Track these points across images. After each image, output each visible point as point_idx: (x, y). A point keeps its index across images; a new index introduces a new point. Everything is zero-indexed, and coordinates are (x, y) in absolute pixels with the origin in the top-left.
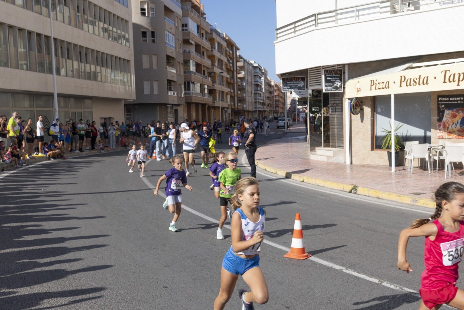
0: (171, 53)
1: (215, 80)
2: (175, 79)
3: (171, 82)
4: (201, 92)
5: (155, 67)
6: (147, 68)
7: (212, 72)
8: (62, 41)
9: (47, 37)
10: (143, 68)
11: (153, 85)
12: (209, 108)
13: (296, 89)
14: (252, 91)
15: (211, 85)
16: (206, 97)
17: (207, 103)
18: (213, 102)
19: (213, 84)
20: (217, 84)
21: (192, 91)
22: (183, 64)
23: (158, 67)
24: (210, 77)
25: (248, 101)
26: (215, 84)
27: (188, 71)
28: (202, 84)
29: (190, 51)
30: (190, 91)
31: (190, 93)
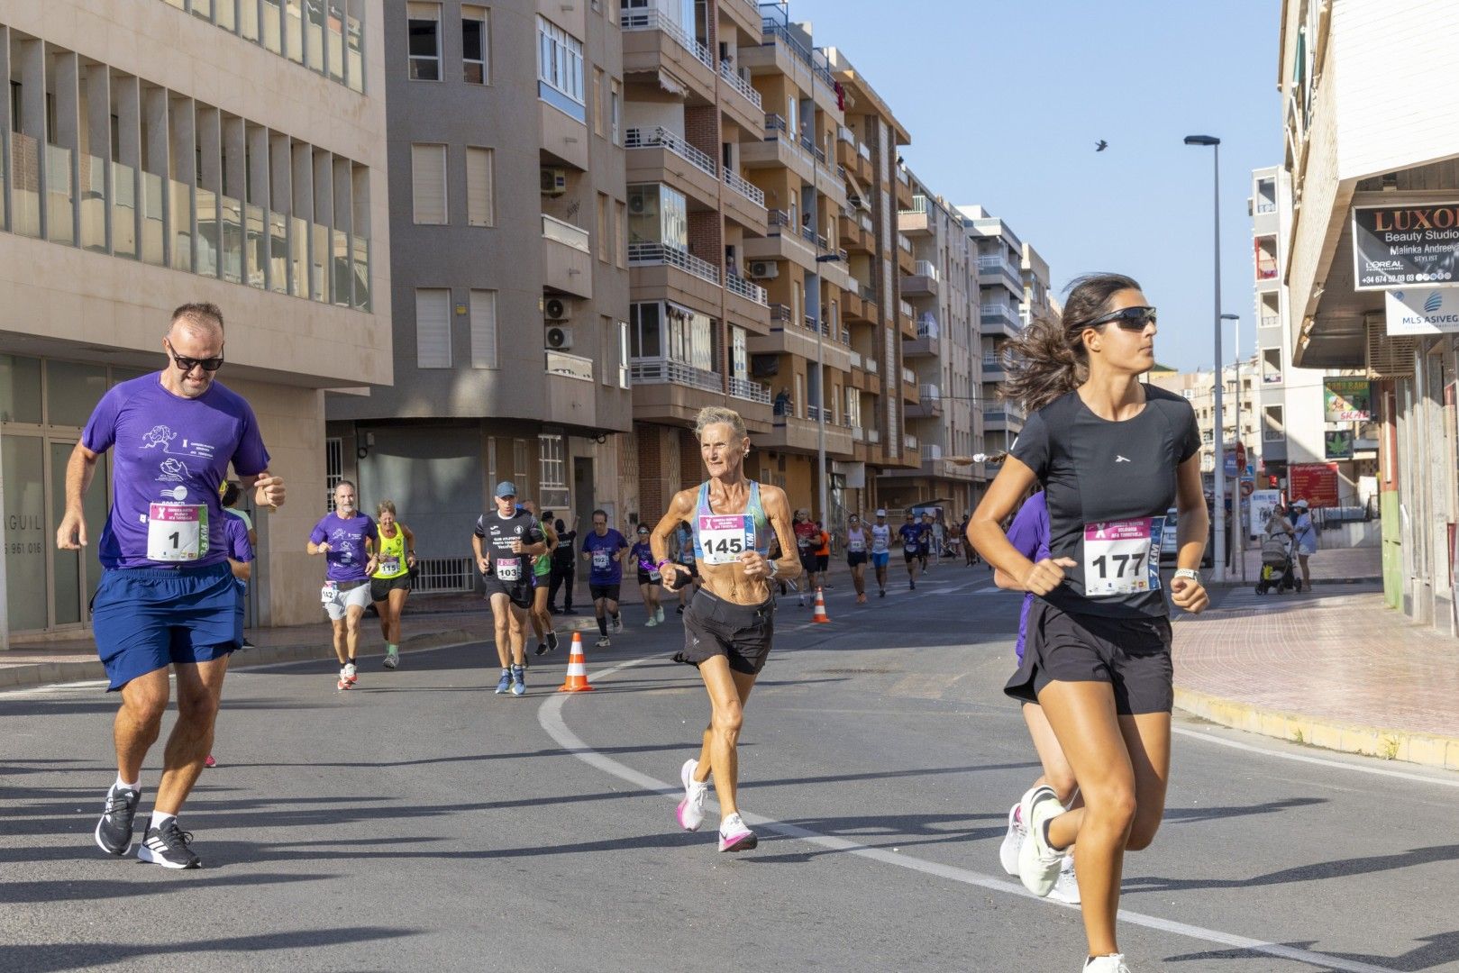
0: (567, 140)
1: (788, 304)
2: (582, 286)
3: (561, 301)
4: (714, 368)
5: (479, 213)
6: (434, 221)
7: (771, 260)
8: (25, 41)
10: (415, 222)
11: (467, 316)
13: (1440, 274)
14: (970, 373)
15: (765, 331)
16: (741, 394)
18: (775, 425)
19: (777, 325)
20: (797, 323)
21: (671, 356)
22: (622, 204)
23: (495, 217)
24: (762, 286)
25: (953, 427)
26: (785, 325)
27: (647, 247)
28: (720, 320)
29: (659, 140)
30: (658, 354)
31: (659, 369)
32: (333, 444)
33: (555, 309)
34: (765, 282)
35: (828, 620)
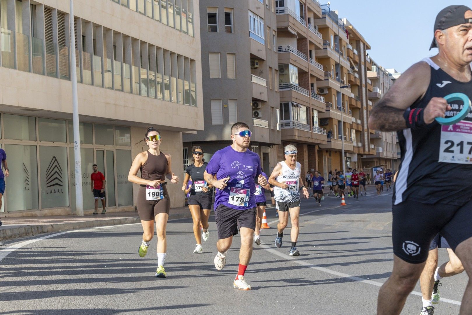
0: (259, 51)
1: (331, 102)
2: (264, 97)
3: (258, 102)
4: (308, 123)
5: (231, 75)
6: (216, 77)
7: (325, 88)
8: (86, 23)
9: (62, 15)
10: (211, 78)
11: (227, 108)
12: (320, 151)
15: (324, 111)
16: (316, 132)
17: (319, 142)
18: (328, 142)
19: (328, 109)
20: (334, 108)
21: (293, 119)
22: (277, 71)
23: (236, 76)
24: (323, 96)
25: (386, 141)
26: (331, 109)
27: (285, 84)
28: (309, 108)
29: (289, 50)
30: (289, 119)
31: (290, 124)
32: (185, 149)
33: (256, 105)
34: (324, 95)
35: (346, 205)
